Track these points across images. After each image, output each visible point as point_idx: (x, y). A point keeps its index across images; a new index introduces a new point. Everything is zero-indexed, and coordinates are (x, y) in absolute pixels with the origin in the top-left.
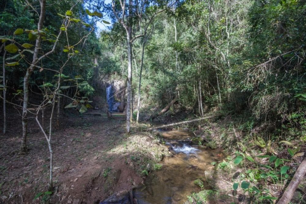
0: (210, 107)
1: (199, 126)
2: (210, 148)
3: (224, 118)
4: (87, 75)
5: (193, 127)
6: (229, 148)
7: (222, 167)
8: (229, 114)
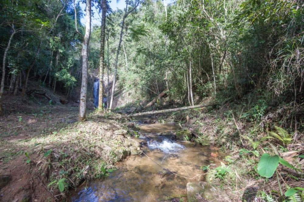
0: (201, 98)
1: (188, 117)
2: (201, 144)
3: (220, 107)
4: (68, 63)
5: (181, 120)
6: (228, 145)
7: (220, 176)
8: (226, 102)
